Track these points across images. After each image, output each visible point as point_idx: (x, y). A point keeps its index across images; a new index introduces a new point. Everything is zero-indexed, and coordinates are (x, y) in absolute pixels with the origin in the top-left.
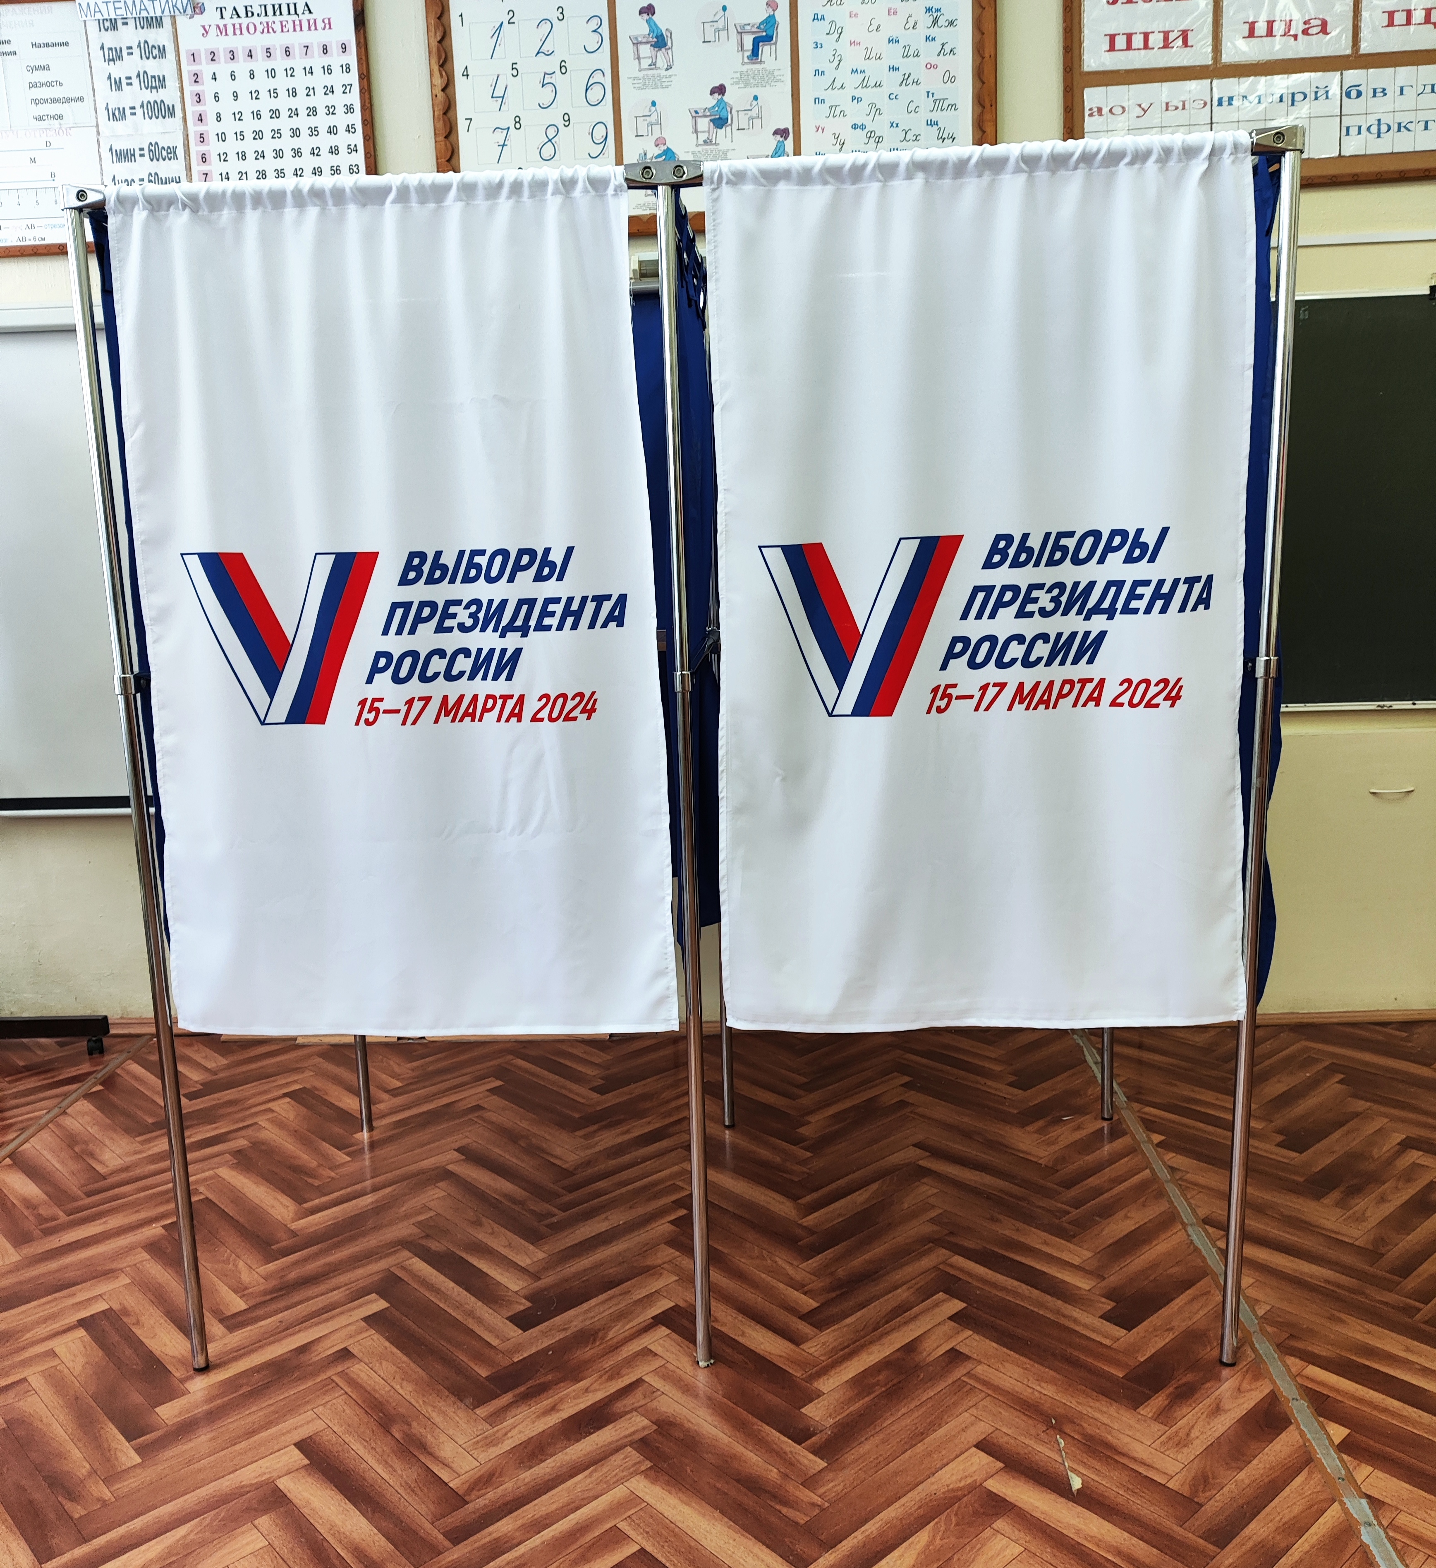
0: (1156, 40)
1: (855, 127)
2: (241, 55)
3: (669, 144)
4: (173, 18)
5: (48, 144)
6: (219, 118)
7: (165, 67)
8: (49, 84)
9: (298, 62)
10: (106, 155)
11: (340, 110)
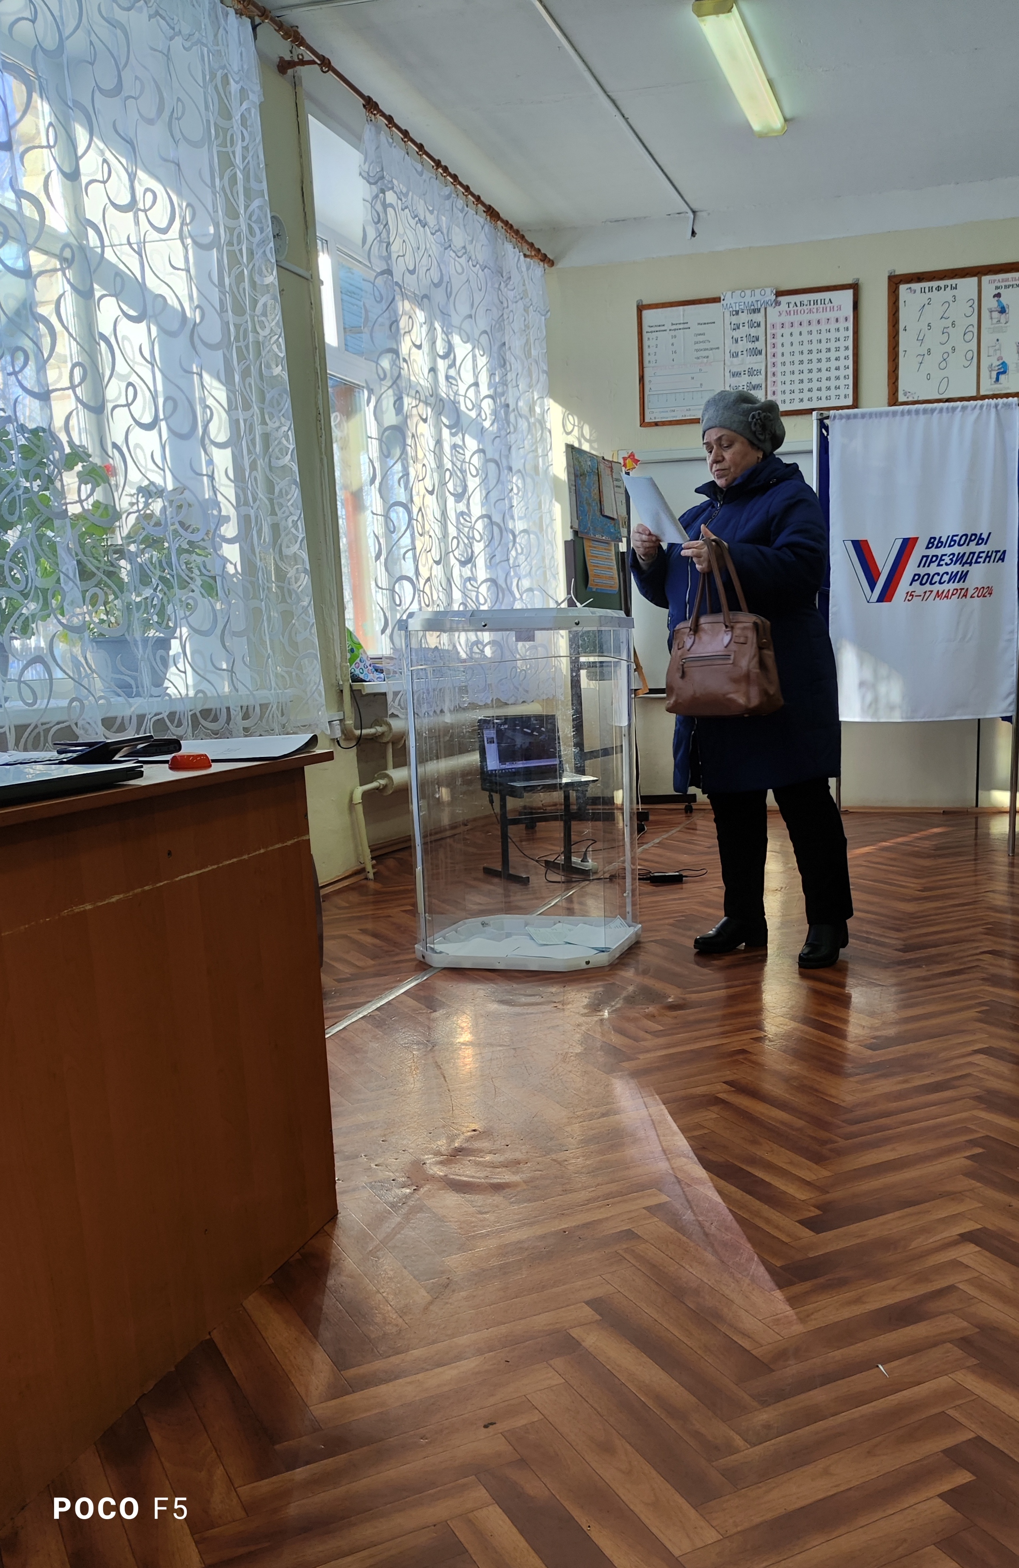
2: (796, 324)
3: (1005, 360)
4: (766, 309)
5: (700, 370)
6: (783, 354)
7: (760, 332)
8: (704, 342)
9: (824, 327)
10: (727, 374)
11: (842, 349)
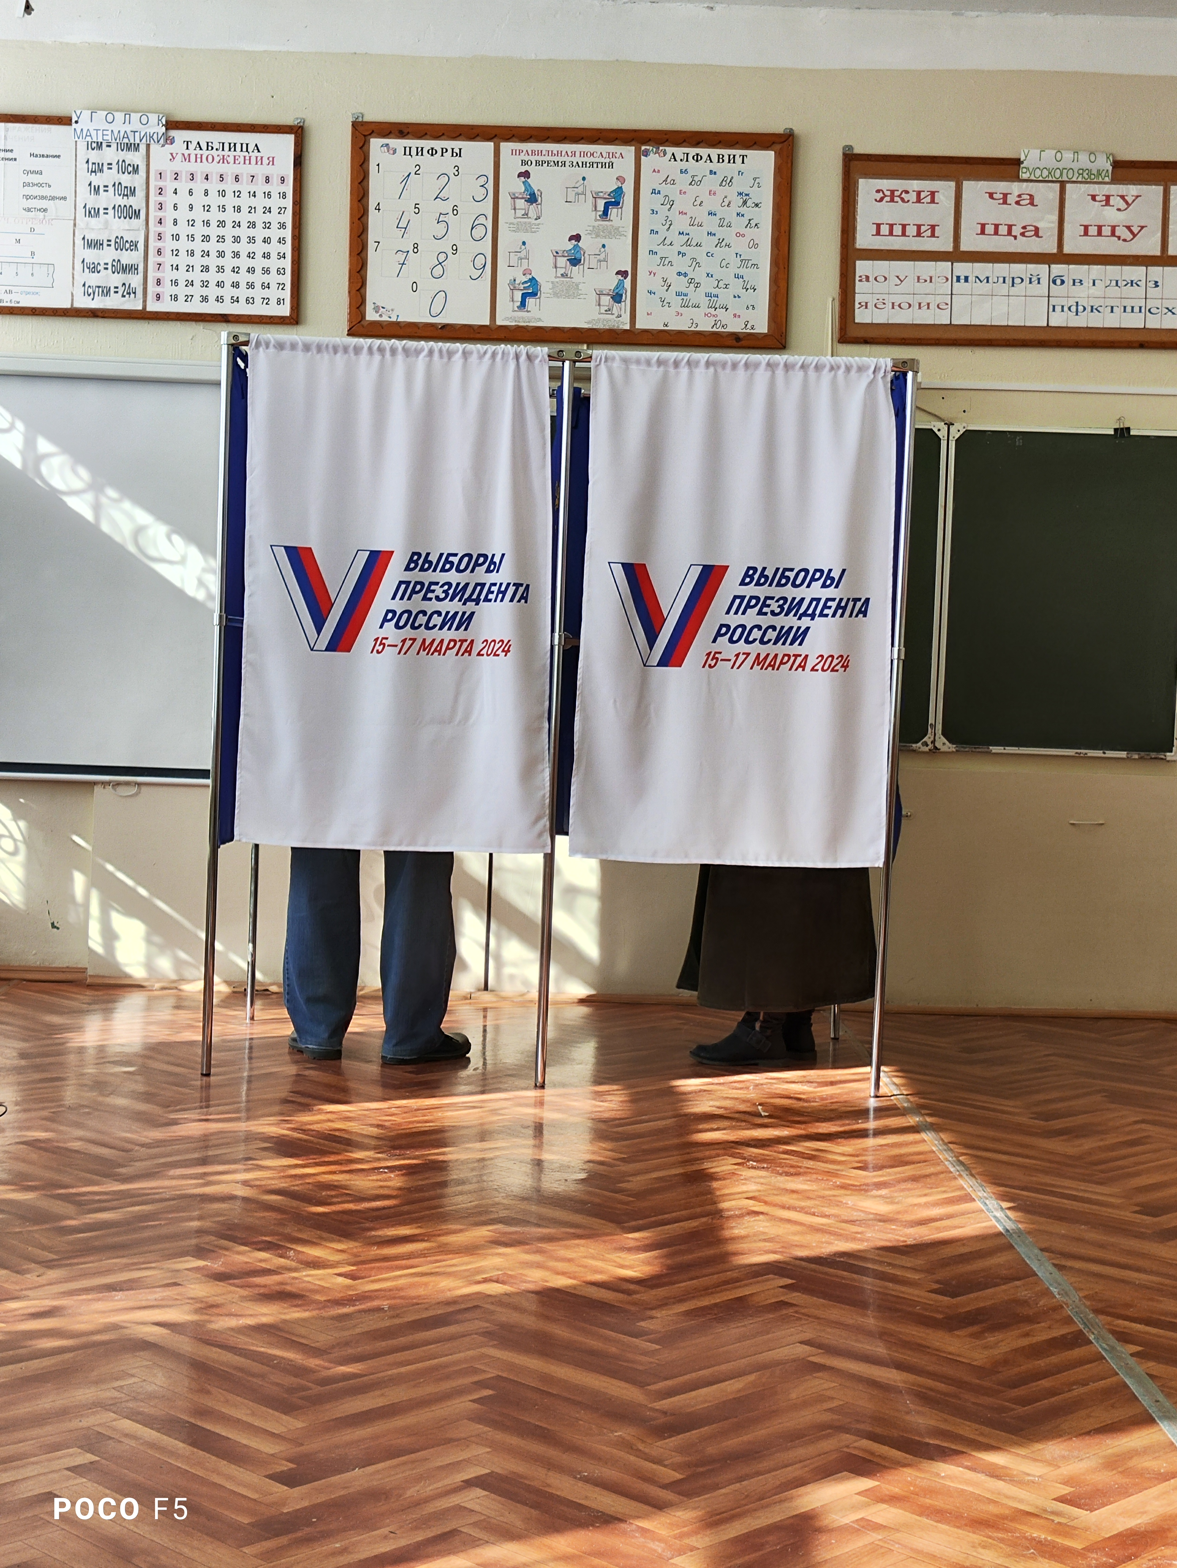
0: (911, 230)
1: (679, 274)
2: (199, 177)
3: (535, 275)
4: (148, 146)
5: (32, 230)
6: (175, 222)
8: (39, 185)
9: (245, 187)
10: (79, 242)
11: (275, 226)
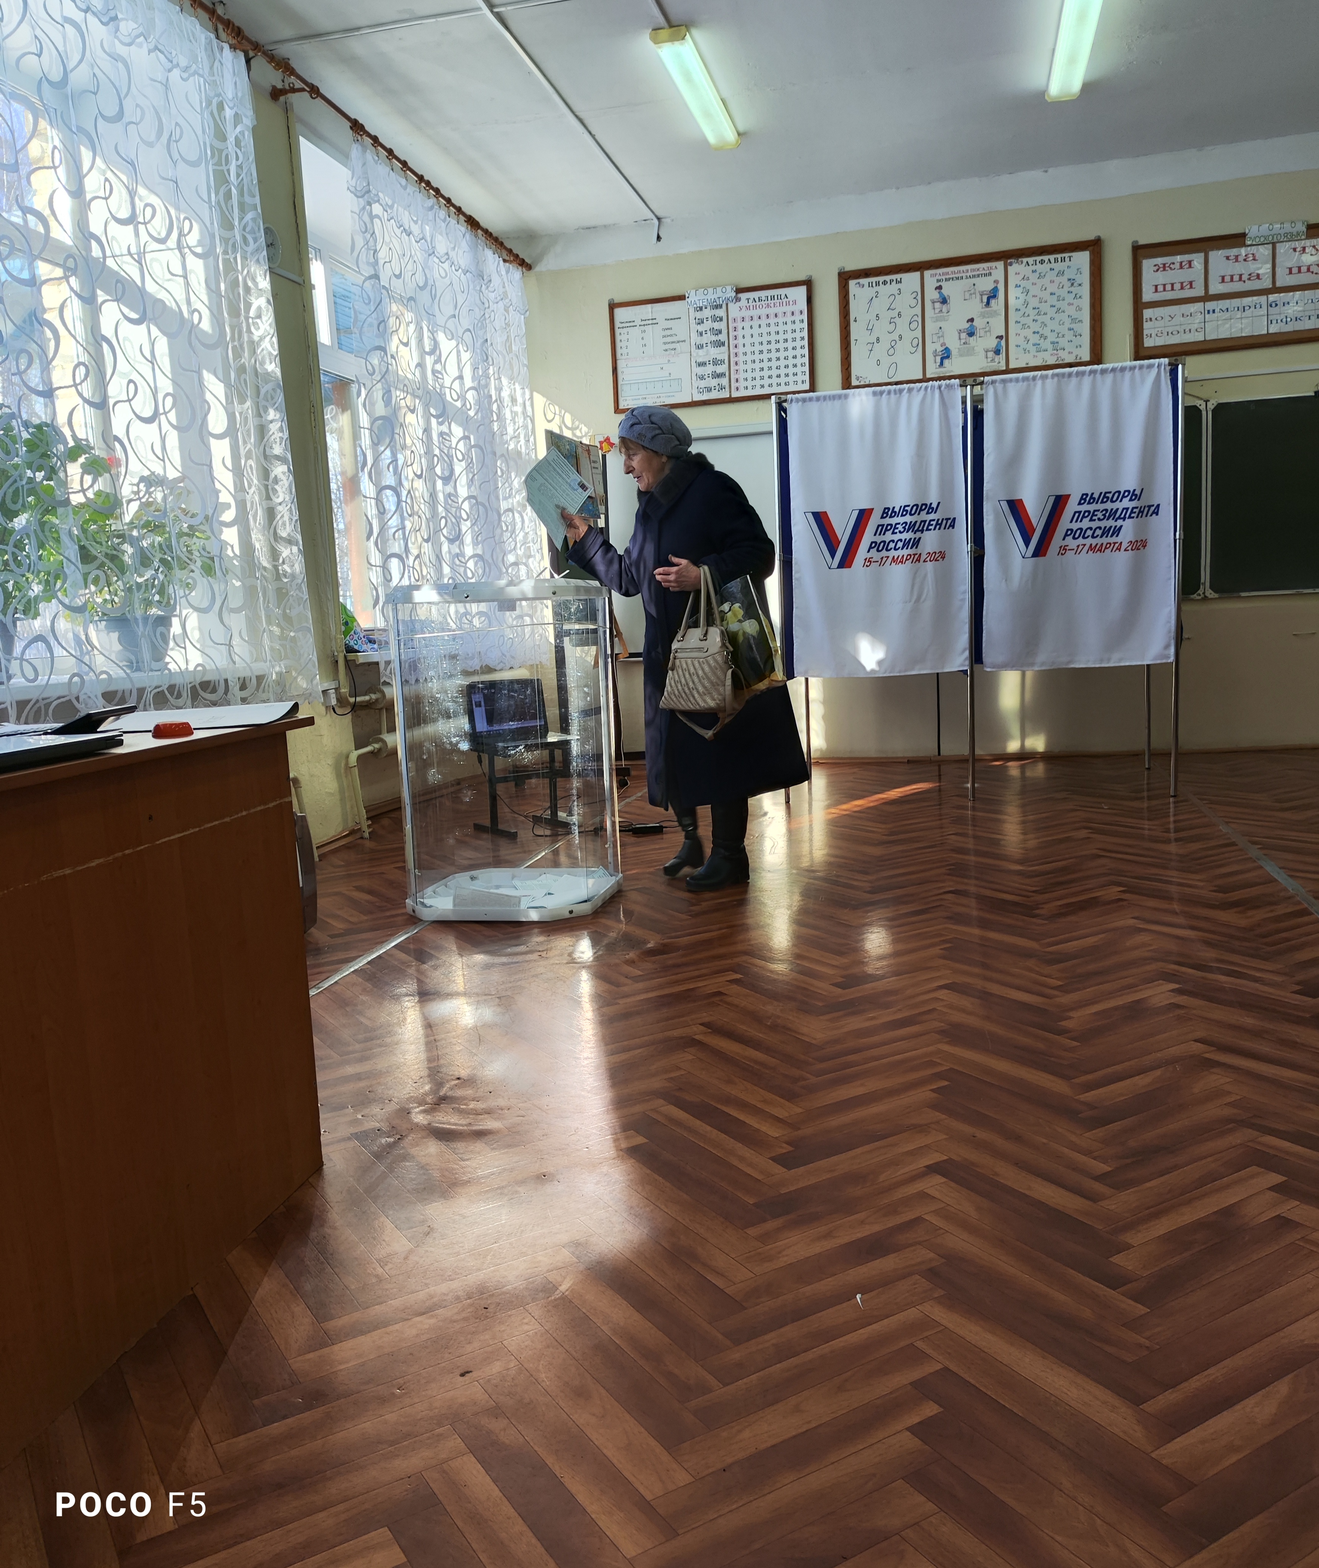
0: (1177, 286)
1: (1034, 333)
2: (755, 318)
3: (947, 345)
4: (727, 305)
5: (669, 361)
6: (744, 345)
7: (722, 325)
8: (671, 336)
9: (780, 320)
10: (694, 364)
11: (798, 339)
